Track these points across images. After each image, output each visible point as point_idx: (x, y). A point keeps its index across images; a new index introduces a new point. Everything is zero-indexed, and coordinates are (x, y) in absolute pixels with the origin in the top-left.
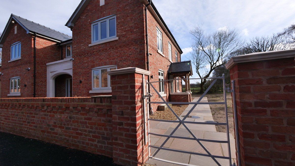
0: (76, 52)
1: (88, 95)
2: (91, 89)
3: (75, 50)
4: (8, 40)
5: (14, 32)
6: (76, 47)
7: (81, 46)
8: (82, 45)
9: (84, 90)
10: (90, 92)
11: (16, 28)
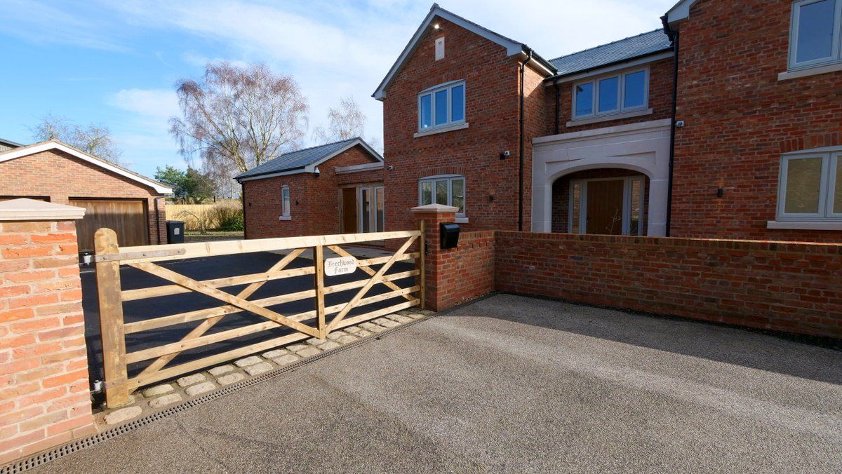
0: (698, 100)
1: (751, 234)
2: (772, 217)
3: (693, 95)
4: (405, 78)
5: (433, 55)
6: (697, 86)
7: (728, 80)
8: (733, 79)
9: (732, 218)
10: (771, 224)
11: (440, 43)
